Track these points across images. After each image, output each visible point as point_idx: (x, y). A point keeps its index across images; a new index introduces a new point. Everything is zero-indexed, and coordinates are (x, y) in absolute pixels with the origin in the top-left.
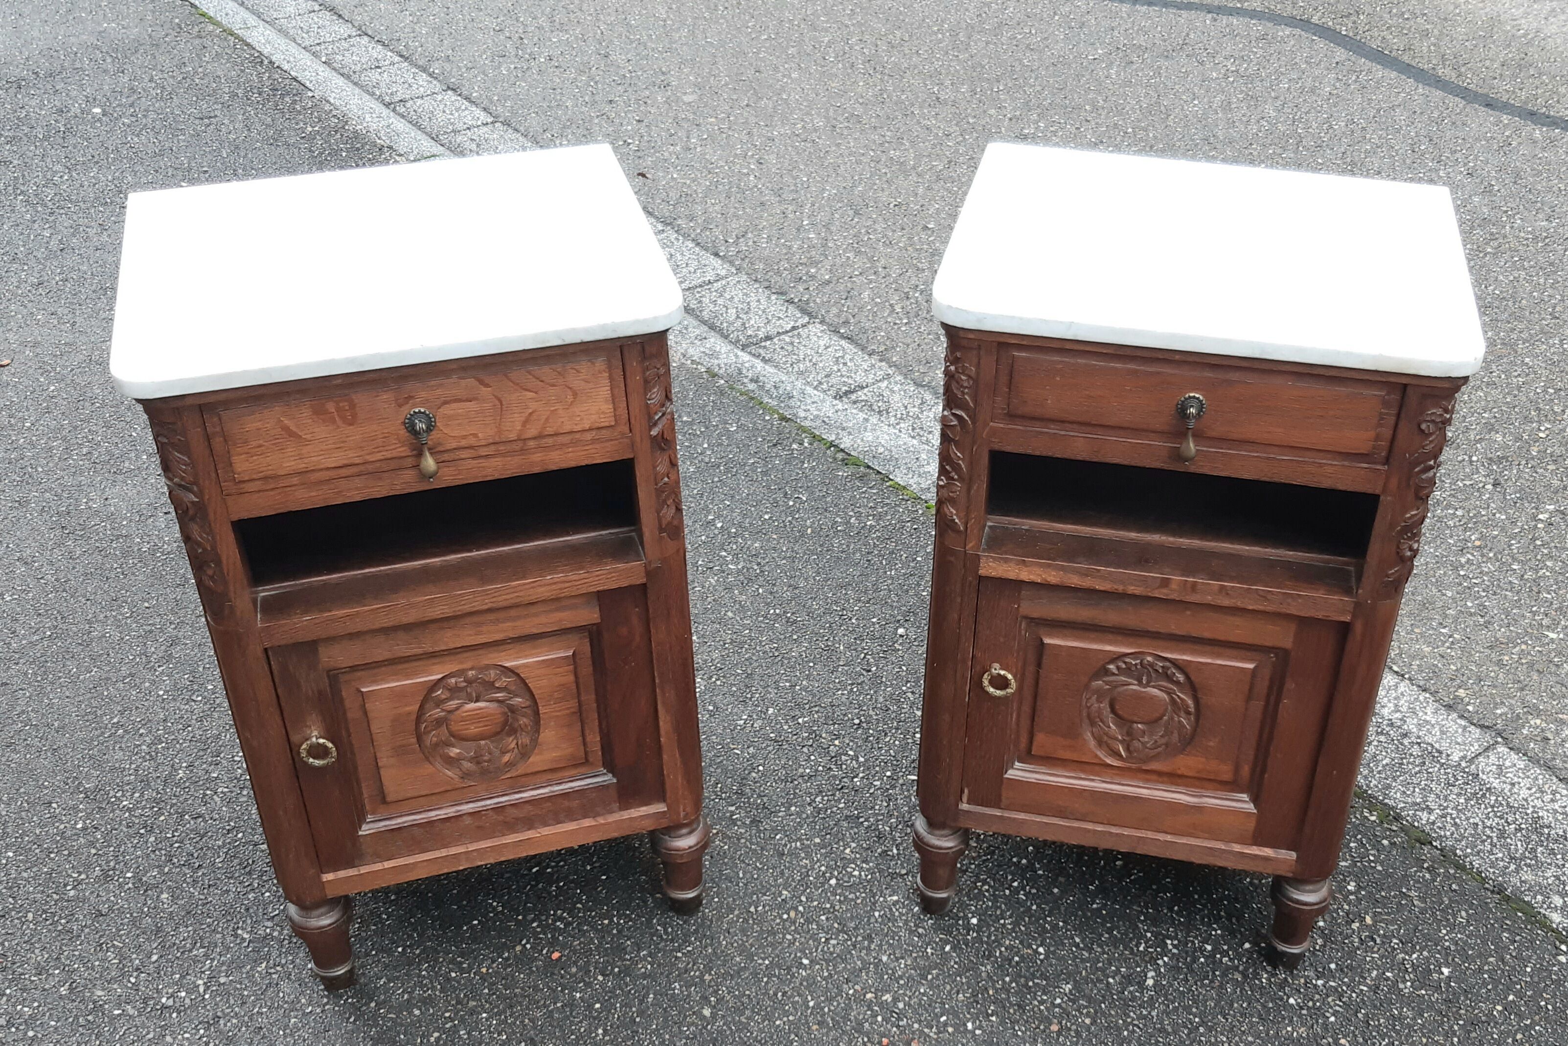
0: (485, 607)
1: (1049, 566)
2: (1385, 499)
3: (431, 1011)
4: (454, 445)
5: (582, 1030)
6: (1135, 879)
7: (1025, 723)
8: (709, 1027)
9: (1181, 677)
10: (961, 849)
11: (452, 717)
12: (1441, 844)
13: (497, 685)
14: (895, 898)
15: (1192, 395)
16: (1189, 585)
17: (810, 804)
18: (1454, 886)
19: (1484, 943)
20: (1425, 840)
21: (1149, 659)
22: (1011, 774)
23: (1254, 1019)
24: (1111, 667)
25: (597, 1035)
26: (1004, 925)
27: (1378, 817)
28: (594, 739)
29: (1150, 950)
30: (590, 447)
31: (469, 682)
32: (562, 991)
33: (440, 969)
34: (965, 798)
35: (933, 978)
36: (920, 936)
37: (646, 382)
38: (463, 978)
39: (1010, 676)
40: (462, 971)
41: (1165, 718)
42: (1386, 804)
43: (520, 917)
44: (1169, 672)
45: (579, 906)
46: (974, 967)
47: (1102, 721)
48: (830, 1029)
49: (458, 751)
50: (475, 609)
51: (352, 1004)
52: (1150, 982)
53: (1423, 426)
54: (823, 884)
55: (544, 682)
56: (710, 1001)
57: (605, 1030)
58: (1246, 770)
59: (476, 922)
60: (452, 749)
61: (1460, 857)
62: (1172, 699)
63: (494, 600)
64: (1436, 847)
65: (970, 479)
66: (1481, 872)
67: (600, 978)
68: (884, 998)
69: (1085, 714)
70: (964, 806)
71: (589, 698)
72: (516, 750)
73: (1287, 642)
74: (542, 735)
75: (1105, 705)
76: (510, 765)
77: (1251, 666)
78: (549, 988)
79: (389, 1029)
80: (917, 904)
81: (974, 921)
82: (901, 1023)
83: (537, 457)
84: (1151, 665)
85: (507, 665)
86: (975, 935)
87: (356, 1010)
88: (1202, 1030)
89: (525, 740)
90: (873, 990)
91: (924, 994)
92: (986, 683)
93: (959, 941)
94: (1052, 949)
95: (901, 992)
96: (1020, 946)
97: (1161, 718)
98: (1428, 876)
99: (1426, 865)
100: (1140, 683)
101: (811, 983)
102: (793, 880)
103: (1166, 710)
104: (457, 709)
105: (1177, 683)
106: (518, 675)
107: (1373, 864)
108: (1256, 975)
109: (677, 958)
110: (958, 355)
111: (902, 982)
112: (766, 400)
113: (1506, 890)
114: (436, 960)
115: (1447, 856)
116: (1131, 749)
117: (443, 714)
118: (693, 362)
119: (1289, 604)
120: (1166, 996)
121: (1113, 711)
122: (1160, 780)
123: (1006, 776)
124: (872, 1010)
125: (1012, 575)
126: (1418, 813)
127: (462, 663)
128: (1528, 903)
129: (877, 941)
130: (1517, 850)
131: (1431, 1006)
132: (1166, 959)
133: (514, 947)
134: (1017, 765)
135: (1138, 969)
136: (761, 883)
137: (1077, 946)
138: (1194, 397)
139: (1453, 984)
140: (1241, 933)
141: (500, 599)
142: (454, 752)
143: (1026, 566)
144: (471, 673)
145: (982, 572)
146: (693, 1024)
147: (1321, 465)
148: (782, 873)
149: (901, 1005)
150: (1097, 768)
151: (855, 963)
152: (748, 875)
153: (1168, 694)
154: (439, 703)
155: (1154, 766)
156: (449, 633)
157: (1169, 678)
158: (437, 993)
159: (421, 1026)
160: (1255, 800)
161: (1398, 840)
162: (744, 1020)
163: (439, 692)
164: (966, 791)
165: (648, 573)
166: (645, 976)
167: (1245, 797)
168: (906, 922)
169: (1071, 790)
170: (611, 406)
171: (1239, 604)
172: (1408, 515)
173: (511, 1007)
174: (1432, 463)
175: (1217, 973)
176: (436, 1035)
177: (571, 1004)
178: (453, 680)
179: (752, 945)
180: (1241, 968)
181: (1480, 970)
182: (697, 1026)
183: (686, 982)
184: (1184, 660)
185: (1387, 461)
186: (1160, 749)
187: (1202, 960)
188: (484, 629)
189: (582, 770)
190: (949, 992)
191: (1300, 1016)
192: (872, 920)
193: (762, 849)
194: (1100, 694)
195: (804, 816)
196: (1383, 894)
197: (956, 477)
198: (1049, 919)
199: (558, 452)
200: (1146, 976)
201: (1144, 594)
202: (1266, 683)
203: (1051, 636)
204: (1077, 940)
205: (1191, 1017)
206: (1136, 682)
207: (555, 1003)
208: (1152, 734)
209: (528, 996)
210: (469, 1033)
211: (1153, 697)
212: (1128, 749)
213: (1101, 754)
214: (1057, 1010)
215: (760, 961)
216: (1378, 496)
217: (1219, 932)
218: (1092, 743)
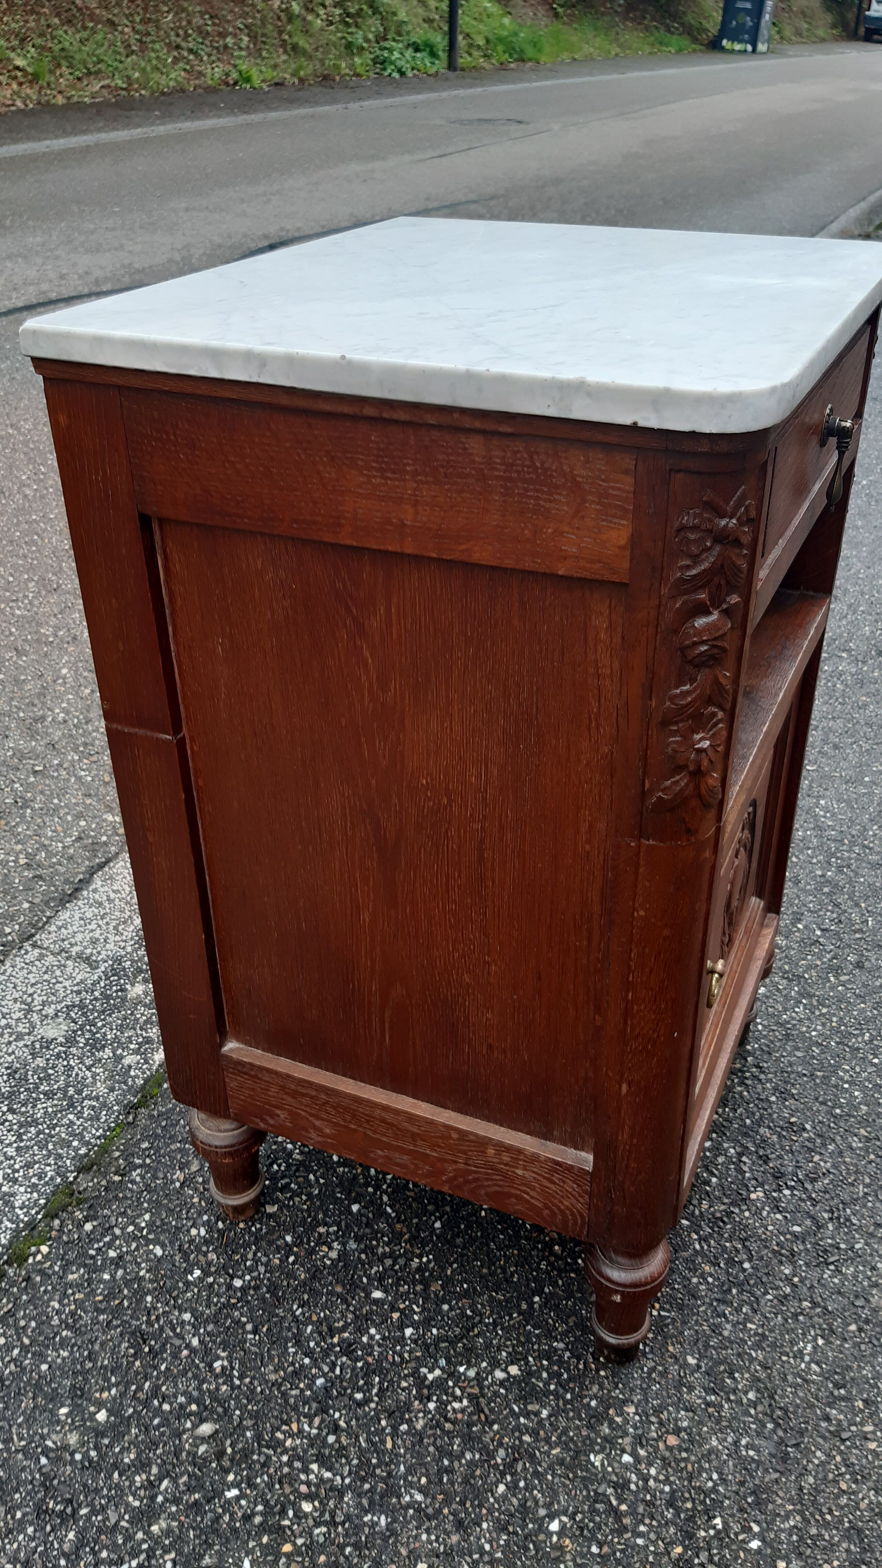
6: (329, 1469)
12: (72, 1172)
20: (69, 1189)
27: (40, 1245)
29: (458, 1392)
52: (514, 1370)
61: (90, 1150)
94: (542, 1512)
96: (568, 1557)
113: (130, 1102)
115: (91, 1163)
126: (17, 1204)
128: (146, 1081)
130: (56, 1105)
161: (80, 1215)
200: (508, 1379)
214: (642, 1453)
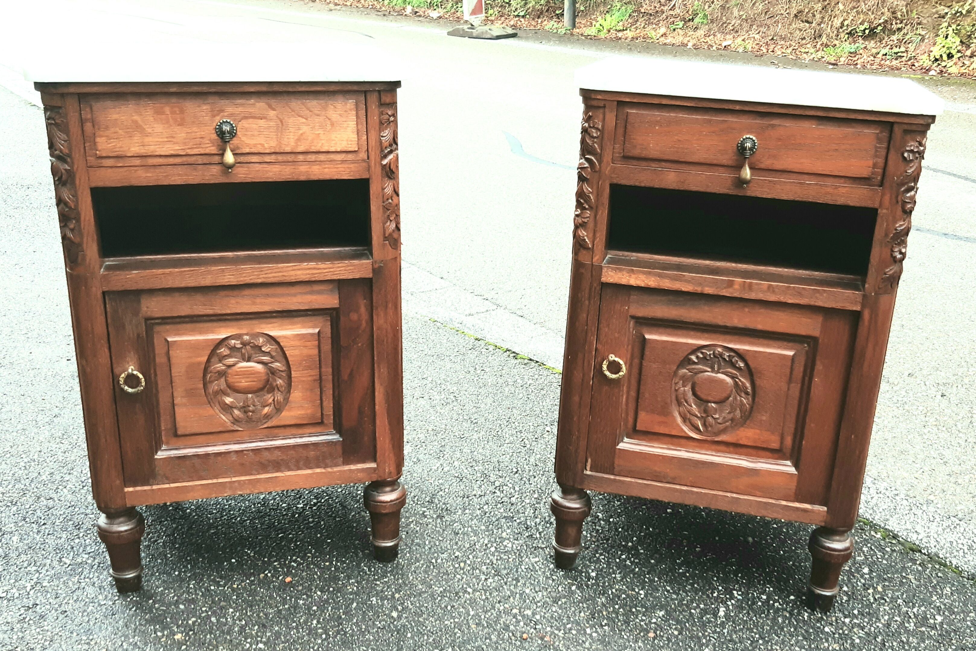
0: (259, 281)
1: (650, 273)
2: (882, 212)
3: (193, 607)
4: (247, 150)
5: (302, 621)
7: (632, 406)
8: (395, 623)
9: (742, 365)
10: (585, 511)
11: (230, 371)
12: (928, 552)
13: (263, 349)
14: (537, 559)
15: (748, 136)
16: (746, 286)
17: (479, 509)
18: (940, 575)
19: (966, 605)
20: (915, 549)
21: (720, 350)
22: (621, 446)
23: (799, 638)
24: (693, 358)
25: (312, 624)
26: (615, 578)
27: (882, 536)
28: (329, 405)
29: (721, 596)
30: (339, 166)
31: (244, 344)
32: (290, 599)
33: (203, 584)
34: (588, 468)
35: (562, 603)
36: (553, 580)
37: (381, 123)
38: (219, 590)
39: (621, 362)
40: (219, 585)
41: (731, 399)
42: (886, 529)
43: (266, 559)
44: (733, 360)
45: (309, 555)
46: (593, 599)
47: (687, 402)
48: (484, 628)
49: (232, 400)
50: (252, 281)
51: (136, 601)
52: (722, 614)
53: (906, 155)
54: (485, 550)
55: (297, 352)
56: (397, 609)
57: (318, 622)
58: (789, 441)
59: (233, 561)
60: (227, 398)
61: (942, 559)
62: (736, 384)
63: (266, 276)
64: (925, 554)
65: (597, 207)
66: (958, 567)
67: (319, 593)
68: (526, 613)
69: (674, 397)
70: (588, 473)
71: (328, 370)
72: (272, 405)
73: (816, 333)
74: (292, 395)
75: (688, 388)
76: (268, 417)
77: (791, 353)
78: (280, 597)
79: (160, 615)
80: (552, 563)
81: (593, 574)
82: (537, 627)
83: (303, 168)
84: (721, 355)
85: (272, 333)
86: (594, 581)
87: (138, 604)
88: (761, 642)
89: (279, 397)
90: (518, 607)
91: (555, 612)
92: (605, 367)
93: (582, 585)
94: (650, 592)
95: (538, 610)
96: (626, 590)
97: (728, 398)
98: (920, 568)
99: (918, 562)
100: (713, 370)
101: (473, 602)
102: (464, 547)
103: (732, 391)
104: (234, 365)
105: (739, 369)
106: (278, 343)
107: (880, 560)
108: (799, 614)
109: (376, 584)
110: (590, 114)
111: (539, 604)
114: (202, 580)
115: (932, 558)
116: (707, 424)
117: (224, 368)
119: (817, 298)
120: (734, 622)
121: (694, 394)
122: (728, 450)
123: (618, 447)
124: (517, 619)
125: (624, 281)
126: (909, 534)
127: (239, 328)
129: (522, 581)
131: (930, 637)
132: (733, 601)
133: (259, 575)
134: (626, 439)
135: (713, 606)
136: (441, 548)
137: (668, 591)
138: (749, 138)
139: (945, 626)
140: (787, 590)
141: (270, 275)
142: (228, 400)
143: (634, 274)
144: (246, 338)
145: (604, 279)
146: (384, 620)
147: (836, 187)
148: (457, 543)
149: (538, 617)
150: (683, 441)
151: (505, 593)
152: (432, 543)
153: (733, 377)
154: (221, 358)
155: (723, 438)
156: (233, 301)
157: (733, 365)
158: (199, 597)
159: (183, 614)
160: (796, 465)
161: (897, 549)
162: (421, 620)
163: (222, 350)
164: (589, 460)
165: (374, 270)
166: (351, 593)
167: (789, 463)
168: (544, 573)
169: (664, 458)
170: (356, 136)
171: (782, 299)
172: (897, 225)
173: (251, 606)
174: (913, 184)
175: (771, 611)
176: (194, 619)
177: (295, 606)
178: (233, 342)
179: (431, 580)
180: (788, 609)
181: (964, 620)
182: (386, 622)
183: (381, 597)
184: (744, 350)
185: (881, 184)
186: (728, 424)
187: (760, 603)
188: (258, 300)
189: (318, 429)
190: (574, 612)
191: (834, 638)
192: (520, 570)
193: (444, 530)
194: (685, 379)
195: (475, 515)
196: (889, 575)
197: (587, 207)
198: (647, 576)
199: (317, 167)
200: (718, 610)
201: (716, 293)
202: (802, 369)
203: (650, 333)
204: (668, 588)
205: (753, 634)
206: (709, 370)
207: (284, 606)
208: (721, 411)
209: (265, 601)
210: (218, 620)
211: (722, 381)
212: (704, 425)
213: (685, 429)
214: (653, 625)
215: (437, 588)
216: (876, 210)
217: (771, 589)
218: (679, 420)
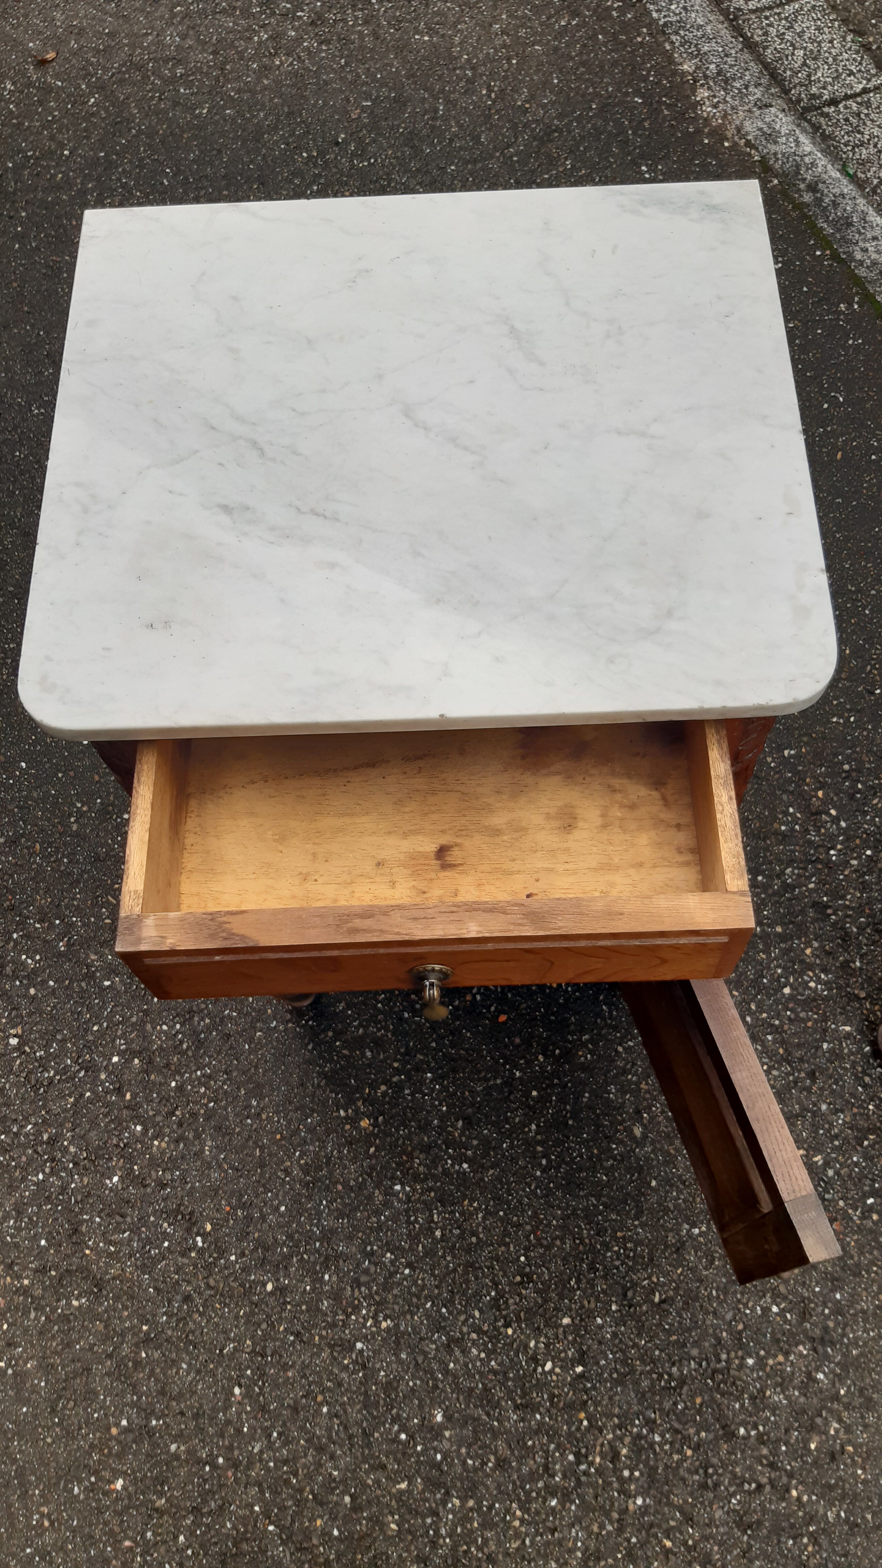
3: (382, 1057)
5: (517, 1120)
8: (637, 1151)
14: (848, 1028)
25: (530, 1130)
32: (504, 1065)
35: (869, 1145)
36: (865, 1086)
38: (414, 1022)
51: (312, 1027)
54: (776, 992)
56: (642, 1117)
57: (538, 1126)
67: (541, 1058)
68: (816, 1159)
78: (491, 1056)
79: (342, 1069)
82: (827, 1196)
87: (313, 1035)
91: (856, 1164)
95: (834, 1155)
109: (617, 1052)
111: (836, 1143)
112: (821, 224)
118: (748, 144)
129: (820, 1083)
133: (464, 997)
146: (622, 1142)
151: (793, 1106)
158: (390, 1035)
159: (370, 1073)
162: (672, 1151)
166: (583, 1068)
168: (854, 1065)
173: (454, 1071)
176: (383, 1087)
177: (509, 1082)
182: (625, 1146)
183: (622, 1086)
192: (819, 1053)
207: (495, 1079)
209: (471, 1062)
210: (412, 1094)
